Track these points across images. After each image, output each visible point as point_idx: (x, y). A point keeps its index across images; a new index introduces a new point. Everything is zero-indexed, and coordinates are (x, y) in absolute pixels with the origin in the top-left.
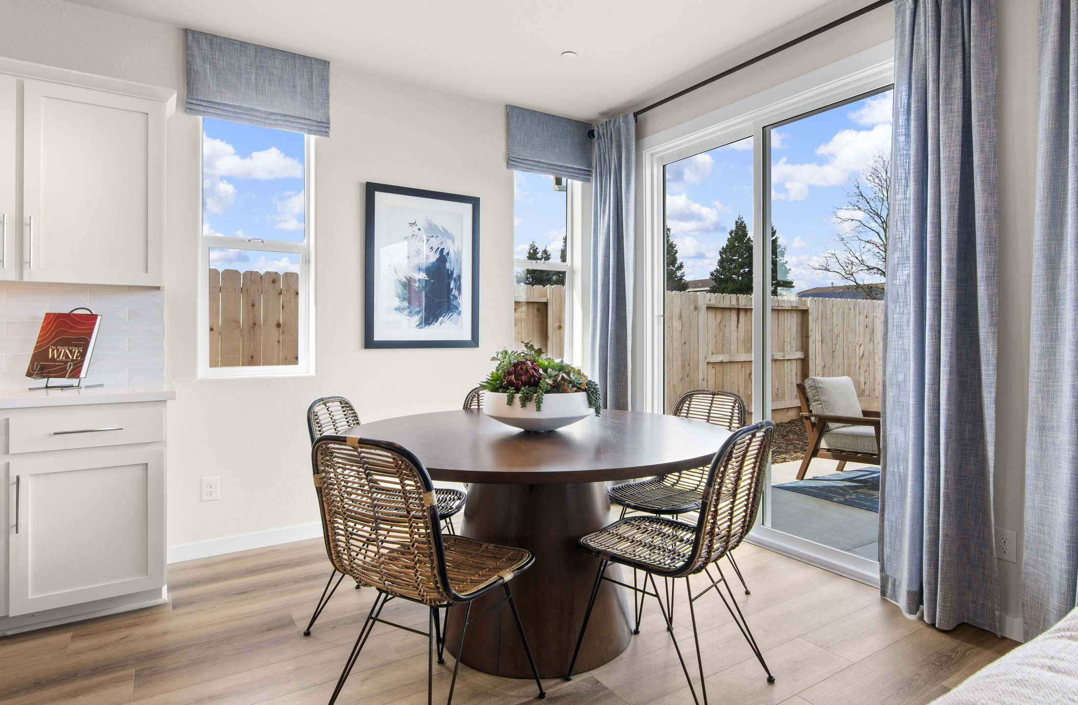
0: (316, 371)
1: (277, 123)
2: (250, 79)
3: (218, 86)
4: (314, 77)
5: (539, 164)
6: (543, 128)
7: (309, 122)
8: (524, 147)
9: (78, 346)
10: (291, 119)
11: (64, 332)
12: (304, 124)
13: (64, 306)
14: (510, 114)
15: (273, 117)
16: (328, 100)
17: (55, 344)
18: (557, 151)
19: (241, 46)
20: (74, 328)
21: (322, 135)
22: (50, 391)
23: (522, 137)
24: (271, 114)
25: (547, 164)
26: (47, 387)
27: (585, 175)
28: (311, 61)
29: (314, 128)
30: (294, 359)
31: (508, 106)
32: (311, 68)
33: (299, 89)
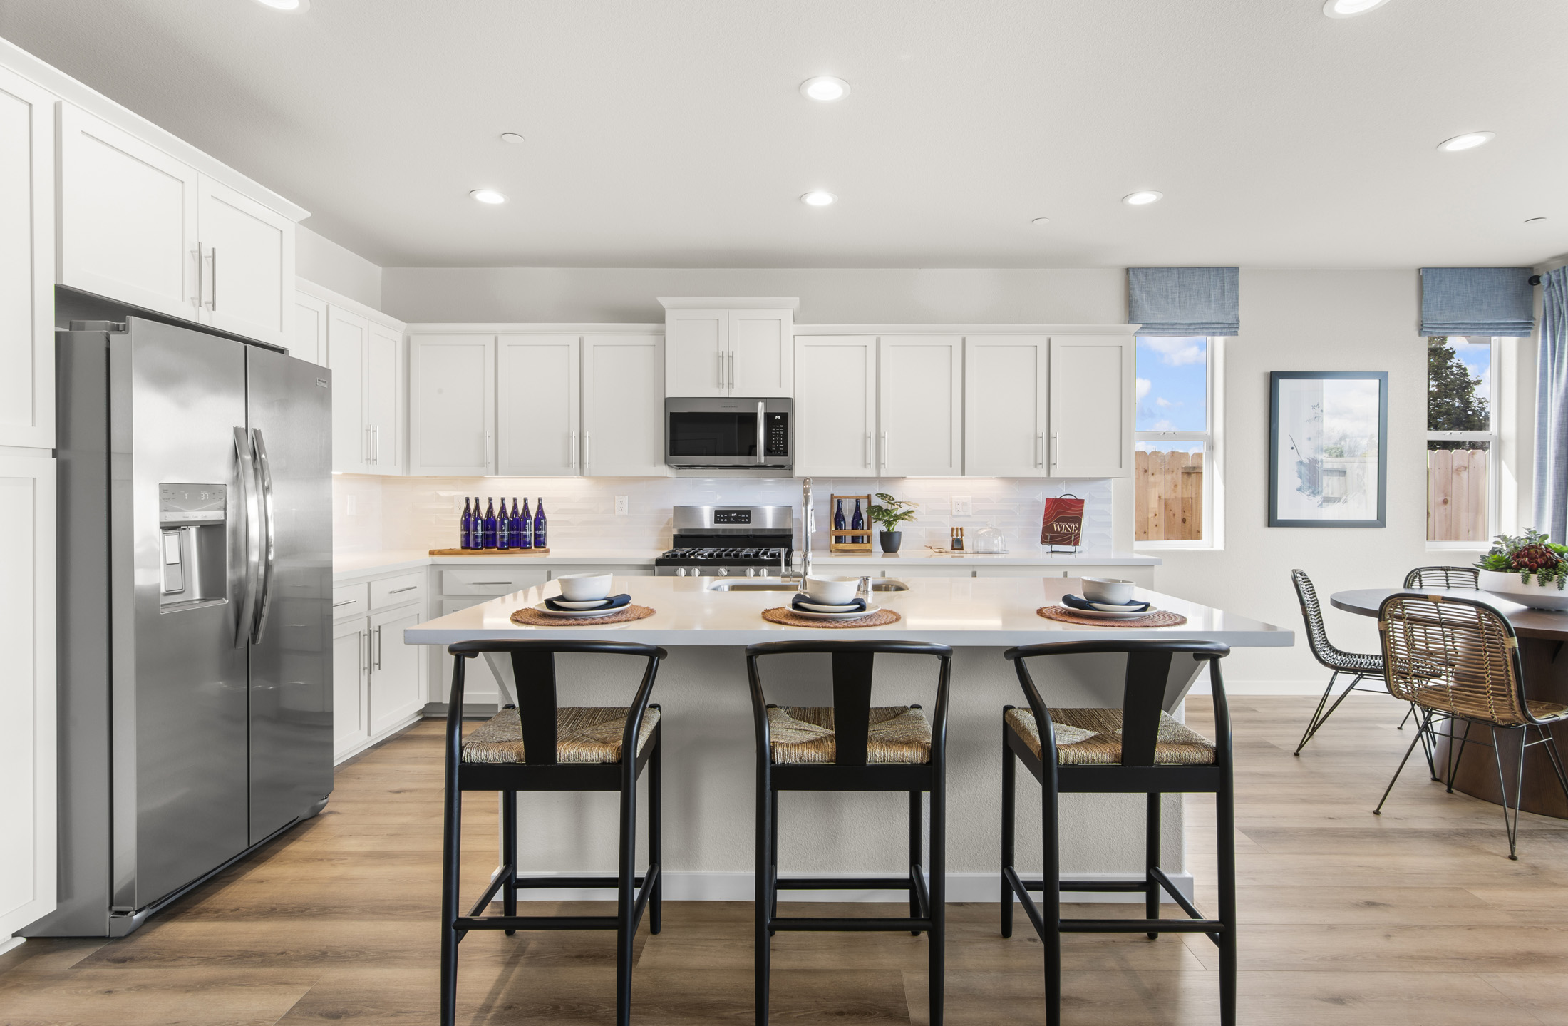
0: (1225, 547)
1: (1196, 331)
2: (1175, 298)
3: (1151, 309)
4: (1226, 284)
5: (1461, 326)
6: (1466, 285)
7: (1222, 326)
8: (1442, 310)
9: (1074, 523)
10: (1207, 326)
11: (1062, 513)
12: (1217, 328)
13: (1058, 492)
14: (1424, 277)
15: (1193, 327)
16: (1238, 302)
17: (1057, 521)
18: (1485, 307)
19: (1168, 272)
20: (1068, 509)
21: (1232, 335)
22: (1054, 555)
23: (1439, 300)
24: (1191, 324)
25: (1471, 324)
26: (1052, 552)
27: (1525, 328)
28: (1224, 270)
29: (1225, 330)
30: (1196, 534)
31: (1421, 270)
32: (1224, 277)
33: (1213, 298)
